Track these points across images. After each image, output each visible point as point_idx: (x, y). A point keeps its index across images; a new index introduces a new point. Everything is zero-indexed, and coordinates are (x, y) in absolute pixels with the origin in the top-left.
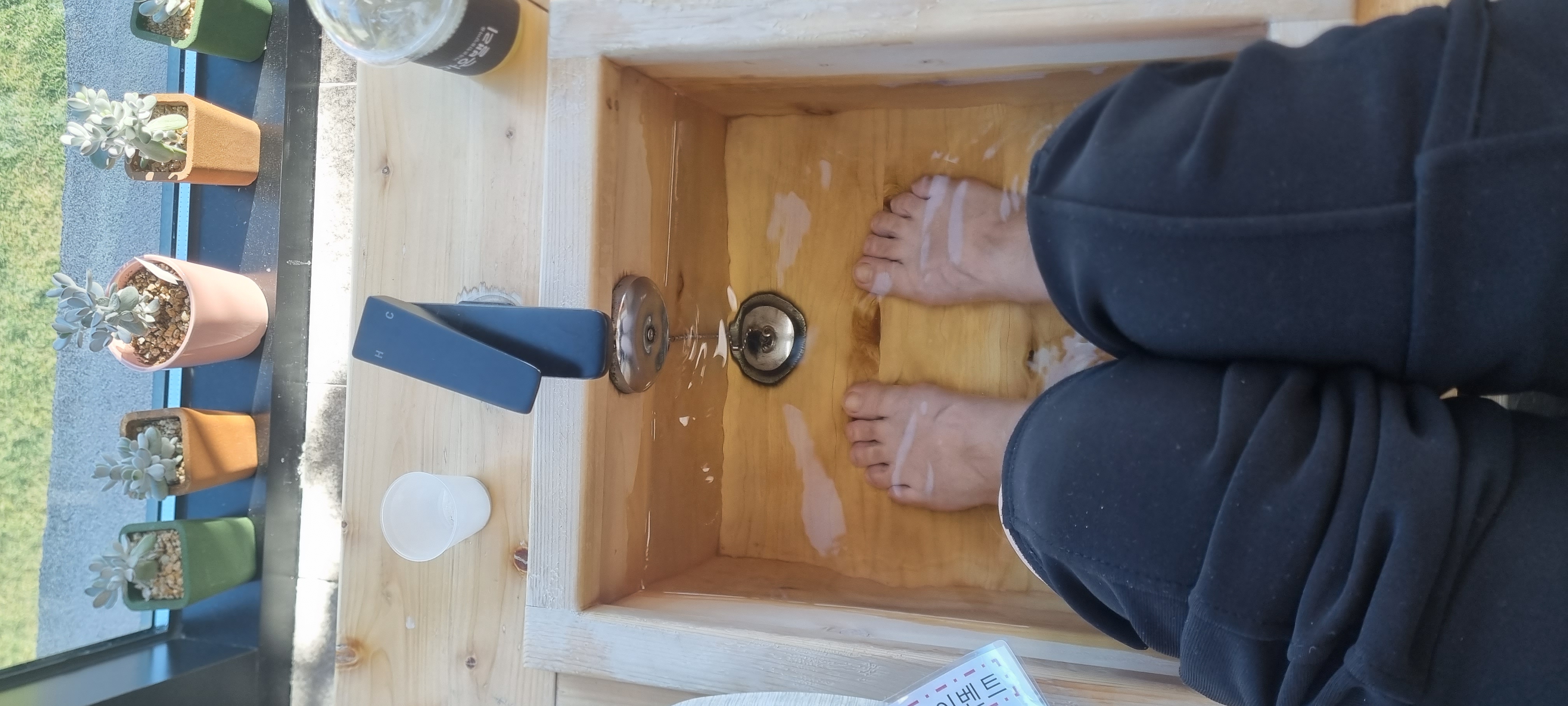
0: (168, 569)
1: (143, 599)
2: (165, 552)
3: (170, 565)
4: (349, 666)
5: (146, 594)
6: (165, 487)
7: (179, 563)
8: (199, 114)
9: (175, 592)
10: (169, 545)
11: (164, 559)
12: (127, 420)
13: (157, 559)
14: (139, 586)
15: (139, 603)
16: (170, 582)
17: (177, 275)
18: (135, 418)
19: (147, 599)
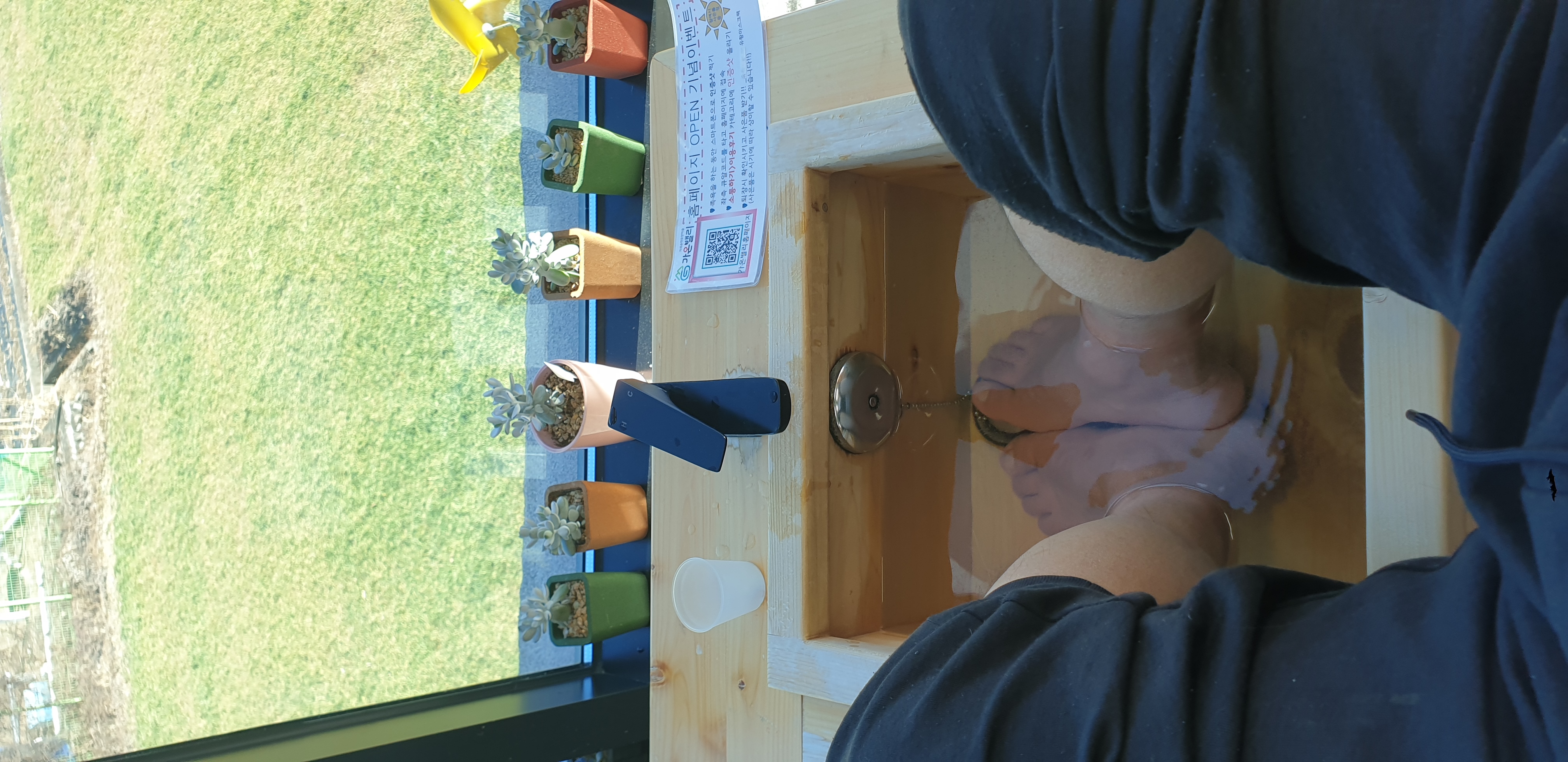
0: (578, 613)
1: (563, 636)
2: (576, 599)
3: (580, 609)
4: (659, 684)
5: (565, 633)
6: (572, 545)
7: (585, 608)
8: (587, 244)
9: (583, 631)
10: (578, 593)
11: (576, 604)
12: (549, 492)
13: (571, 605)
14: (560, 627)
15: (560, 641)
16: (580, 623)
17: (574, 373)
18: (554, 490)
19: (565, 637)
